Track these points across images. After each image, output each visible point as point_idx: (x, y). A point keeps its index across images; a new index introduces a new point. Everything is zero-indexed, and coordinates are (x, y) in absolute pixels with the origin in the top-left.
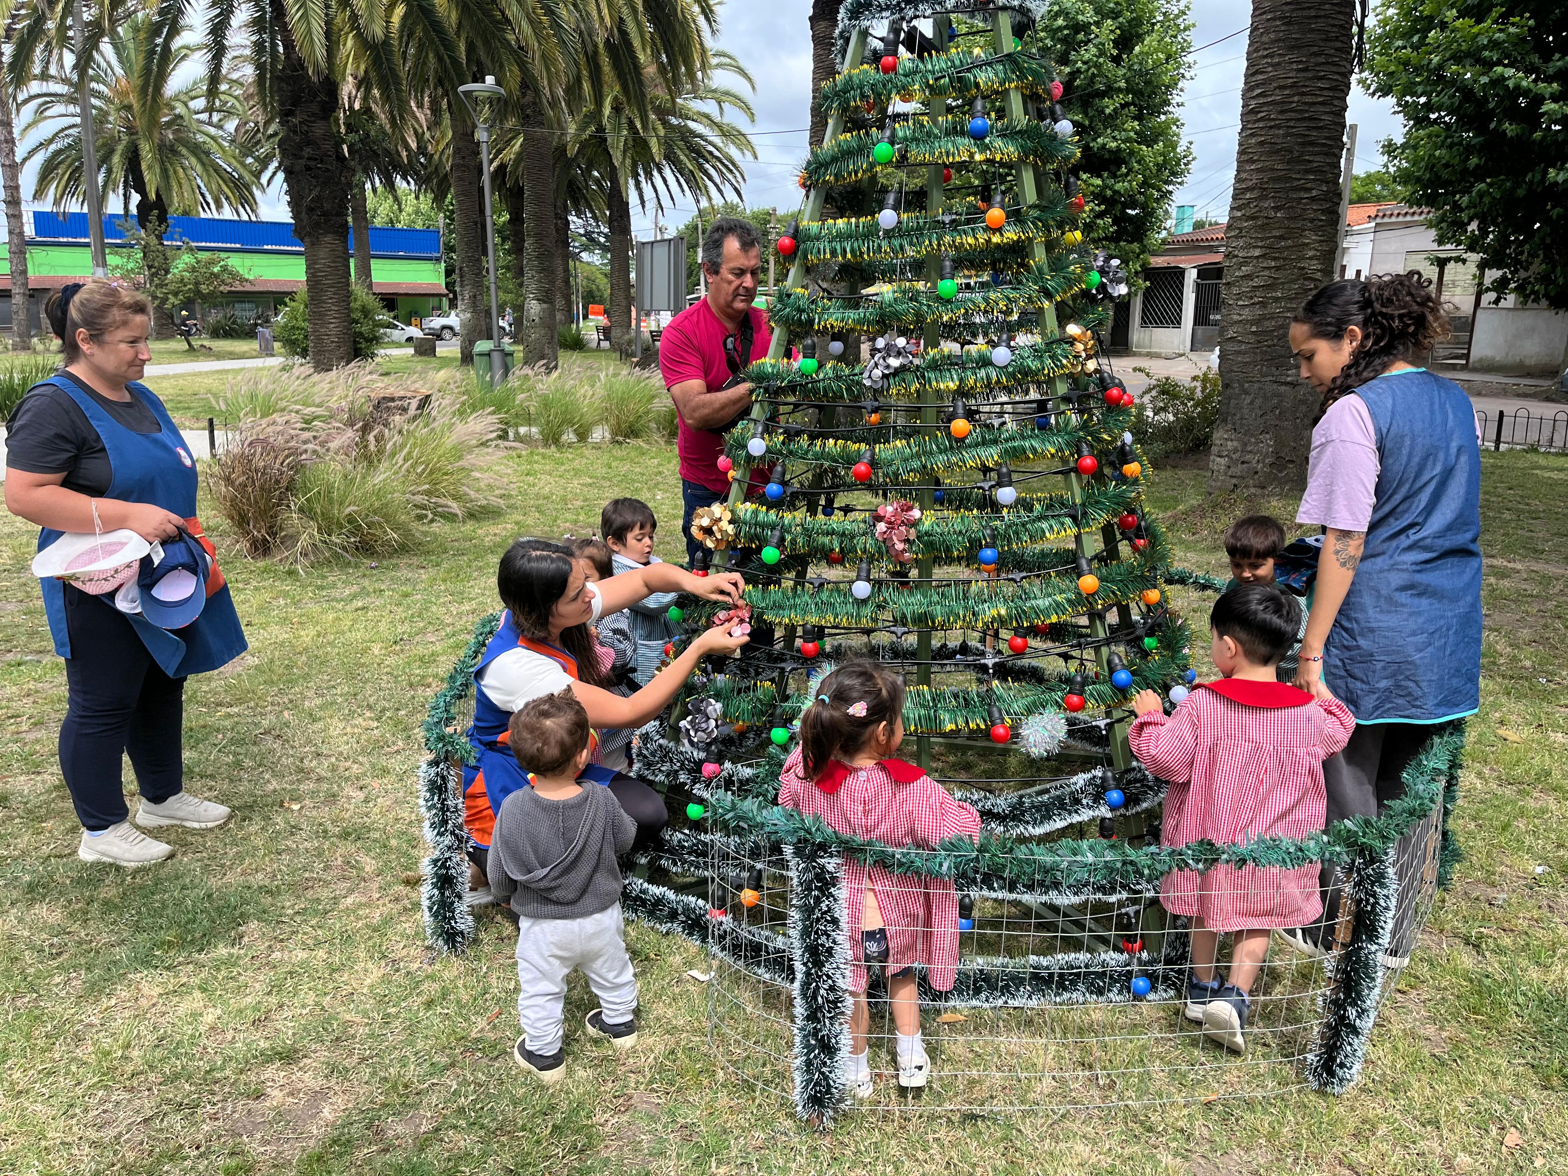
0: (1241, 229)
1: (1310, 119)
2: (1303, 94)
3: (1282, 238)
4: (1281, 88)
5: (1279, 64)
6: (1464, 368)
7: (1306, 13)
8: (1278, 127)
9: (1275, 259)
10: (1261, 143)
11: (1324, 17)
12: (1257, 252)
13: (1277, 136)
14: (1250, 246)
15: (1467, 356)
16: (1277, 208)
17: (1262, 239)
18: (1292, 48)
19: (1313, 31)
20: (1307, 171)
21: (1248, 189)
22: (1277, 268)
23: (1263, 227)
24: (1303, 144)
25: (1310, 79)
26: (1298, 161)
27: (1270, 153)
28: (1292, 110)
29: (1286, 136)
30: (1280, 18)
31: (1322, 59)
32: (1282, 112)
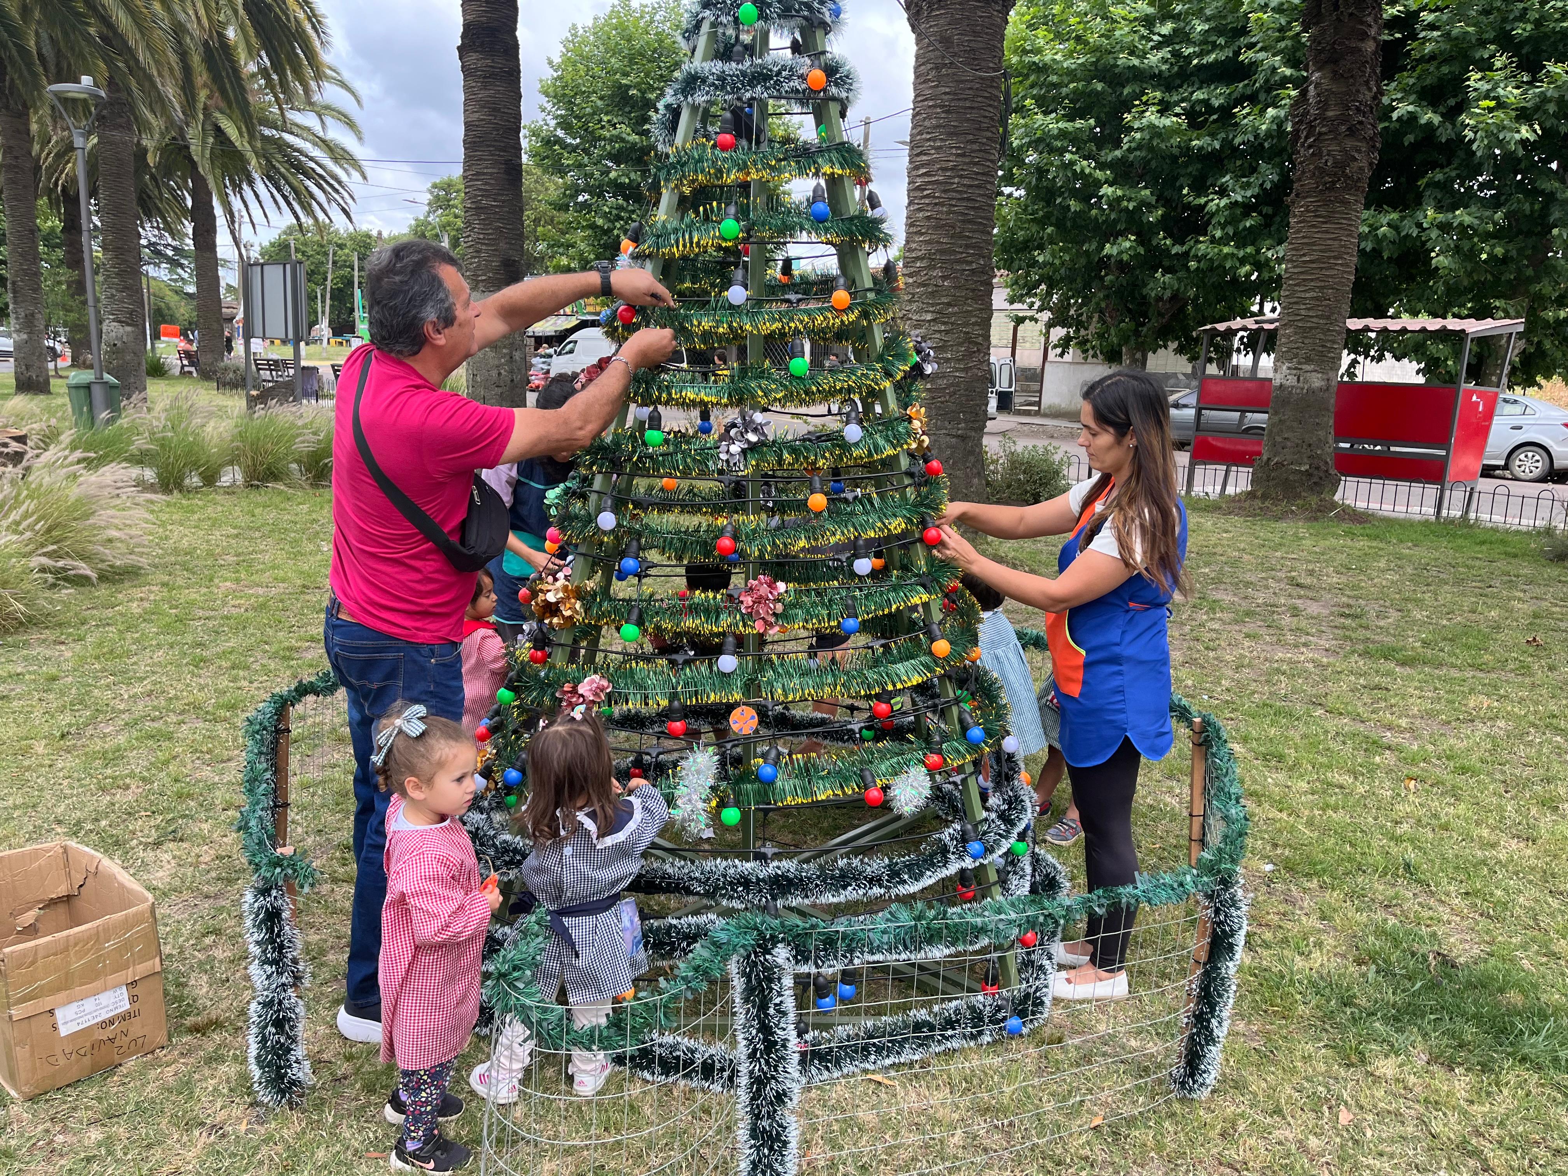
0: (913, 295)
1: (968, 199)
2: (961, 177)
3: (949, 304)
4: (944, 169)
5: (940, 147)
6: (1037, 413)
7: (961, 104)
8: (942, 204)
9: (944, 323)
10: (928, 218)
11: (979, 108)
12: (929, 317)
13: (942, 212)
14: (920, 311)
15: (1039, 404)
16: (944, 278)
17: (933, 305)
18: (951, 134)
19: (968, 120)
20: (967, 246)
21: (917, 258)
22: (947, 332)
23: (932, 293)
24: (963, 221)
25: (965, 163)
26: (961, 236)
27: (936, 228)
28: (954, 190)
29: (949, 213)
30: (941, 106)
31: (975, 147)
32: (945, 191)
